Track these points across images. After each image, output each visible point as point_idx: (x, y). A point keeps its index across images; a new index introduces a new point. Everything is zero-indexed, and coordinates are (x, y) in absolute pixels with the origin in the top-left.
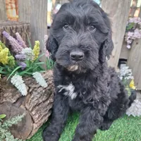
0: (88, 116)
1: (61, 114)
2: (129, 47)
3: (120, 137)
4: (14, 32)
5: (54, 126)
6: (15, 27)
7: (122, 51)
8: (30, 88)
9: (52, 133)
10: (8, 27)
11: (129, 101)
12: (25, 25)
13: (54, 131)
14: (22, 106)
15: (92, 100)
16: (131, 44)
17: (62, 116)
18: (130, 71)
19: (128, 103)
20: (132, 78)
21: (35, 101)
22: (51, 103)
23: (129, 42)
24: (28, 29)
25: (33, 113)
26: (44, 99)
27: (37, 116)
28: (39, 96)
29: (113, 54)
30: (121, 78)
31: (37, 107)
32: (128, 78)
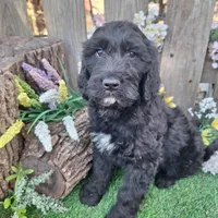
0: (131, 177)
4: (39, 58)
5: (94, 185)
6: (39, 51)
8: (60, 137)
9: (90, 193)
10: (31, 52)
12: (54, 46)
13: (93, 191)
14: (50, 162)
15: (132, 156)
18: (214, 104)
21: (66, 155)
22: (89, 155)
23: (215, 58)
25: (64, 170)
26: (78, 151)
27: (69, 174)
28: (71, 148)
29: (190, 78)
30: (199, 116)
31: (70, 163)
32: (210, 116)
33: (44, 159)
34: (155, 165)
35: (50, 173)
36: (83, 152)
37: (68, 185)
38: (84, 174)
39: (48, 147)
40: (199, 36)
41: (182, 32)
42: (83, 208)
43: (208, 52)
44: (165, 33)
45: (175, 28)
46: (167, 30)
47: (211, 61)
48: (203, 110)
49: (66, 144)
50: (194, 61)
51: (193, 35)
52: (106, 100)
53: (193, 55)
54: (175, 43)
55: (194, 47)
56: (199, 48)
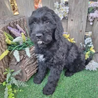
0: (53, 72)
2: (91, 24)
4: (15, 24)
8: (24, 56)
9: (37, 79)
10: (12, 22)
13: (39, 78)
14: (20, 66)
15: (52, 63)
17: (42, 70)
20: (92, 45)
21: (27, 63)
23: (91, 20)
25: (26, 69)
26: (32, 62)
27: (28, 71)
28: (29, 60)
31: (28, 66)
32: (89, 46)
33: (18, 65)
34: (62, 66)
35: (20, 71)
36: (34, 62)
37: (28, 75)
38: (35, 71)
39: (18, 60)
40: (83, 11)
42: (34, 85)
43: (88, 18)
45: (73, 8)
47: (90, 22)
48: (86, 43)
49: (27, 59)
50: (82, 22)
51: (81, 11)
52: (39, 42)
53: (81, 19)
56: (84, 17)
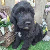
1: (18, 40)
2: (46, 14)
3: (39, 48)
4: (3, 10)
6: (3, 9)
7: (43, 16)
8: (7, 31)
10: (1, 9)
11: (43, 36)
12: (7, 8)
16: (47, 13)
18: (46, 23)
19: (43, 37)
20: (47, 26)
21: (9, 36)
22: (15, 36)
24: (8, 9)
25: (8, 40)
26: (12, 35)
27: (9, 41)
28: (10, 34)
29: (40, 17)
30: (42, 26)
31: (9, 38)
32: (45, 26)
33: (3, 37)
35: (4, 41)
36: (13, 35)
37: (9, 43)
38: (13, 41)
40: (43, 7)
41: (39, 6)
43: (45, 11)
44: (34, 6)
46: (35, 5)
47: (46, 13)
49: (9, 33)
50: (41, 13)
51: (41, 6)
54: (37, 8)
55: (41, 9)
56: (43, 10)
